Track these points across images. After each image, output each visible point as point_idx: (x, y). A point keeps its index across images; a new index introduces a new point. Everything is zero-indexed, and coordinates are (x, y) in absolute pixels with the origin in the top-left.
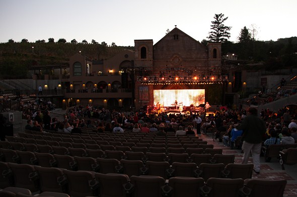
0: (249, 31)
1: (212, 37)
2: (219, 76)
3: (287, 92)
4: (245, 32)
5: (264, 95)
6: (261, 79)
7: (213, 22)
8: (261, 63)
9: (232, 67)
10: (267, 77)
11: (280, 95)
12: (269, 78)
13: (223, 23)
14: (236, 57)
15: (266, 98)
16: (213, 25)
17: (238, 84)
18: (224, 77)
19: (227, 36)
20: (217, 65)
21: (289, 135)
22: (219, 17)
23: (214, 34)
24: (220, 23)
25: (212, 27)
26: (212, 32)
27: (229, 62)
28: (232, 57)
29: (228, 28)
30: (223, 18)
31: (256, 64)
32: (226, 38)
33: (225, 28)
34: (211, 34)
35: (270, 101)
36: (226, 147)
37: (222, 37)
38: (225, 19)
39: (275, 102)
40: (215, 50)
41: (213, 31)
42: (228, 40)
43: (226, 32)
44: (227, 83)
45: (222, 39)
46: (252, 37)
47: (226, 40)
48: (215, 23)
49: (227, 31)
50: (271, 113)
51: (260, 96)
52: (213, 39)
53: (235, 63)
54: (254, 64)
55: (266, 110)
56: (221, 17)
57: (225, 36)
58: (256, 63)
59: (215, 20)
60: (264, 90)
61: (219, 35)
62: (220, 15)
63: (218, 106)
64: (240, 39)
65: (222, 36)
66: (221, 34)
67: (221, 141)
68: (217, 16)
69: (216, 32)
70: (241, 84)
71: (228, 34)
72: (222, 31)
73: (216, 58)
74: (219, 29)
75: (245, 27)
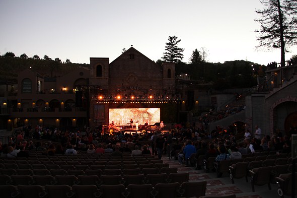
0: (200, 53)
1: (166, 58)
2: (173, 96)
3: (234, 110)
4: (196, 54)
5: (215, 113)
6: (212, 98)
7: (167, 44)
8: (211, 83)
9: (185, 86)
10: (216, 96)
11: (228, 113)
12: (218, 97)
13: (176, 45)
14: (188, 77)
15: (216, 115)
16: (167, 46)
17: (190, 102)
18: (178, 96)
19: (180, 57)
20: (171, 85)
21: (236, 150)
22: (173, 39)
23: (168, 55)
24: (174, 45)
25: (166, 48)
26: (166, 53)
27: (183, 82)
28: (185, 77)
29: (181, 50)
30: (177, 40)
31: (207, 84)
32: (179, 59)
33: (178, 49)
34: (165, 55)
35: (220, 119)
36: (182, 165)
37: (176, 58)
38: (178, 42)
39: (224, 119)
40: (169, 70)
41: (168, 52)
42: (181, 61)
43: (179, 54)
44: (181, 102)
45: (176, 60)
46: (203, 59)
47: (180, 61)
48: (170, 44)
49: (180, 53)
50: (221, 129)
51: (211, 114)
52: (167, 60)
53: (188, 83)
54: (205, 84)
55: (216, 127)
56: (175, 39)
57: (179, 57)
58: (207, 83)
59: (169, 42)
61: (173, 56)
62: (173, 37)
63: (173, 125)
64: (192, 60)
65: (175, 57)
66: (175, 55)
67: (176, 159)
68: (171, 38)
69: (170, 53)
70: (193, 102)
71: (181, 55)
72: (176, 52)
73: (170, 77)
74: (173, 50)
75: (196, 50)
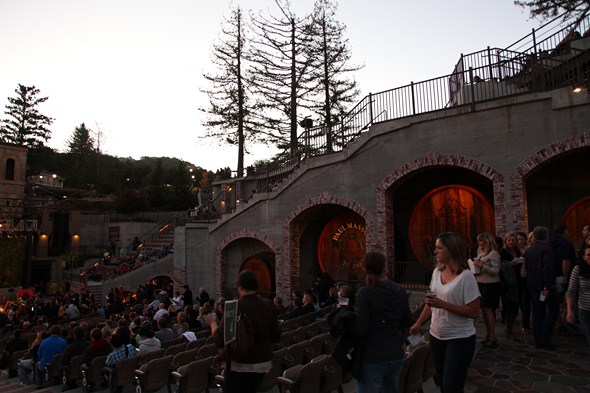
0: (90, 133)
1: (6, 132)
2: (16, 222)
3: (154, 254)
4: (82, 134)
5: (114, 260)
6: (110, 228)
7: (12, 100)
8: (109, 199)
9: (51, 201)
10: (120, 224)
11: (143, 259)
12: (124, 227)
13: (35, 107)
14: (60, 181)
15: (118, 265)
16: (12, 105)
17: (60, 240)
18: (30, 224)
19: (44, 136)
20: (14, 197)
22: (29, 94)
23: (12, 126)
24: (29, 106)
25: (9, 110)
26: (7, 121)
27: (44, 192)
28: (51, 180)
29: (48, 120)
30: (38, 96)
31: (101, 200)
32: (41, 139)
33: (39, 118)
34: (4, 124)
35: (125, 272)
36: (26, 387)
37: (31, 136)
38: (41, 100)
39: (133, 272)
40: (11, 163)
41: (11, 118)
42: (45, 144)
43: (41, 128)
44: (37, 237)
45: (31, 141)
46: (95, 147)
47: (41, 143)
48: (18, 102)
49: (44, 126)
50: (126, 294)
51: (107, 262)
52: (9, 137)
53: (57, 194)
54: (97, 200)
55: (117, 290)
56: (33, 94)
57: (39, 135)
58: (101, 197)
59: (17, 96)
60: (113, 250)
61: (23, 131)
62: (29, 89)
63: (11, 290)
64: (72, 146)
65: (31, 133)
66: (29, 128)
68: (24, 90)
69: (17, 121)
70: (69, 237)
71: (46, 131)
72: (34, 123)
73: (12, 179)
74: (25, 117)
75: (83, 125)
